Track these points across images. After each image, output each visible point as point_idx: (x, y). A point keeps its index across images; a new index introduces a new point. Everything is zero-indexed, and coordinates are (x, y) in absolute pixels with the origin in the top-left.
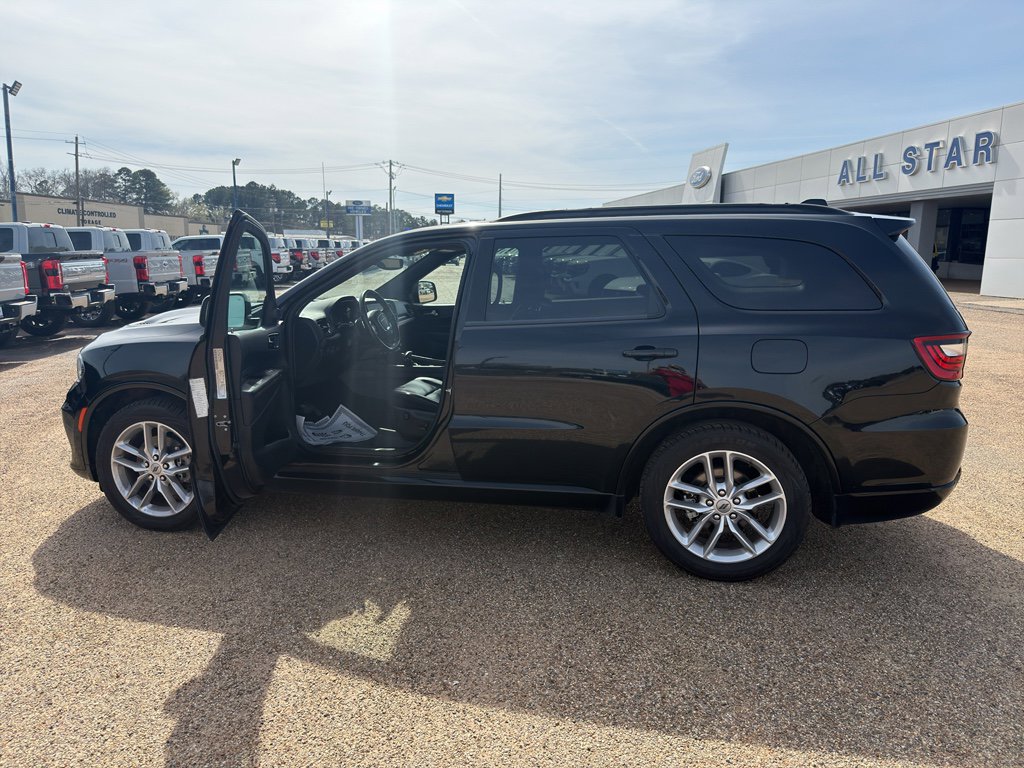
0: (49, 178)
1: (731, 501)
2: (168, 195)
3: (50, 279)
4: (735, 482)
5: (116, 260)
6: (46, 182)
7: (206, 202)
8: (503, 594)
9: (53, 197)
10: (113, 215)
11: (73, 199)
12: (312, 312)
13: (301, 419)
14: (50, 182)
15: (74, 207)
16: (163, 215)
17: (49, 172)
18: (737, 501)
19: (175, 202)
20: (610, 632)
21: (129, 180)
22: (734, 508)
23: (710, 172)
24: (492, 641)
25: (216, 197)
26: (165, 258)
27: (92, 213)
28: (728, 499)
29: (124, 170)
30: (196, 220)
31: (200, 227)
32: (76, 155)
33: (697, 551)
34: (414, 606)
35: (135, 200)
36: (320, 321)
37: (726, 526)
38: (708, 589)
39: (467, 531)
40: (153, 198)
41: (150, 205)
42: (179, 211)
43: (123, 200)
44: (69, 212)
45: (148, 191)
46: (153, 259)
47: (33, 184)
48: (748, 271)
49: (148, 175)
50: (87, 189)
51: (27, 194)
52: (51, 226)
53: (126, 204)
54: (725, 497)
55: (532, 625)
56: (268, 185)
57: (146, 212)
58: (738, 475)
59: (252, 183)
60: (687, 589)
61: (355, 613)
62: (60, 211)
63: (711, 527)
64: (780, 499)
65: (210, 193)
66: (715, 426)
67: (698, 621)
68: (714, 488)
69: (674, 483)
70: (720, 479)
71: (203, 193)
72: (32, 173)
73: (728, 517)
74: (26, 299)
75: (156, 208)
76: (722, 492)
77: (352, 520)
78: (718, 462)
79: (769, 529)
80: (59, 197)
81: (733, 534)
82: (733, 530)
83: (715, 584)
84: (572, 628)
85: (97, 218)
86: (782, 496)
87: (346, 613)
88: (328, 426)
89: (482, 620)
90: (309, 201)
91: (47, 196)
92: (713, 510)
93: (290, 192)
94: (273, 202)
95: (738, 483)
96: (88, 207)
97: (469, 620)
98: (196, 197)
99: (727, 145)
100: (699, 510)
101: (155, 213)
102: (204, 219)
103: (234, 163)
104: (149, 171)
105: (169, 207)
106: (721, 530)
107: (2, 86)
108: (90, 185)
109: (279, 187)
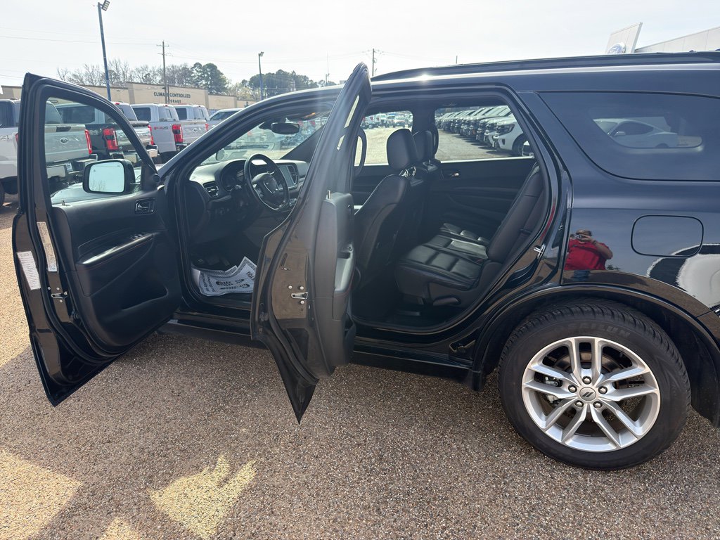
0: (151, 71)
1: (597, 390)
2: (225, 81)
3: (109, 143)
4: (603, 368)
5: (161, 128)
6: (149, 74)
7: (250, 85)
8: (349, 461)
9: (154, 85)
10: (188, 96)
11: (162, 85)
12: (201, 176)
13: (197, 273)
14: (151, 74)
15: (163, 91)
16: (222, 95)
17: (150, 68)
18: (603, 390)
19: (230, 86)
20: (444, 528)
21: (200, 72)
22: (600, 397)
23: (625, 48)
24: (318, 527)
25: (257, 81)
26: (195, 126)
27: (175, 95)
28: (593, 388)
29: (197, 65)
30: (244, 98)
31: (245, 103)
32: (164, 55)
33: (555, 434)
34: (260, 469)
35: (204, 85)
36: (207, 185)
37: (589, 414)
38: (564, 476)
39: (342, 379)
40: (215, 84)
41: (214, 89)
42: (233, 93)
43: (196, 84)
44: (161, 94)
45: (212, 79)
46: (186, 126)
47: (141, 77)
48: (649, 129)
49: (212, 67)
50: (174, 78)
51: (138, 83)
52: (121, 104)
53: (199, 88)
54: (590, 385)
55: (365, 508)
56: (290, 71)
57: (211, 93)
58: (607, 360)
59: (280, 70)
60: (540, 473)
61: (205, 471)
62: (155, 94)
63: (572, 413)
64: (654, 394)
65: (253, 79)
66: (585, 310)
67: (545, 523)
68: (579, 373)
69: (535, 365)
70: (586, 364)
71: (248, 79)
72: (140, 69)
73: (592, 406)
74: (90, 157)
75: (218, 90)
76: (587, 380)
77: (249, 359)
78: (585, 347)
79: (637, 422)
80: (158, 85)
81: (595, 424)
82: (596, 419)
83: (571, 470)
84: (406, 518)
85: (179, 99)
86: (657, 391)
87: (198, 468)
88: (233, 275)
89: (318, 495)
90: (319, 83)
91: (150, 84)
92: (574, 397)
93: (305, 76)
94: (293, 83)
95: (607, 370)
96: (172, 90)
97: (306, 493)
98: (244, 82)
99: (641, 24)
100: (560, 396)
101: (217, 94)
102: (249, 98)
103: (259, 55)
104: (213, 65)
105: (225, 89)
106: (583, 418)
107: (97, 4)
108: (176, 76)
109: (298, 73)
